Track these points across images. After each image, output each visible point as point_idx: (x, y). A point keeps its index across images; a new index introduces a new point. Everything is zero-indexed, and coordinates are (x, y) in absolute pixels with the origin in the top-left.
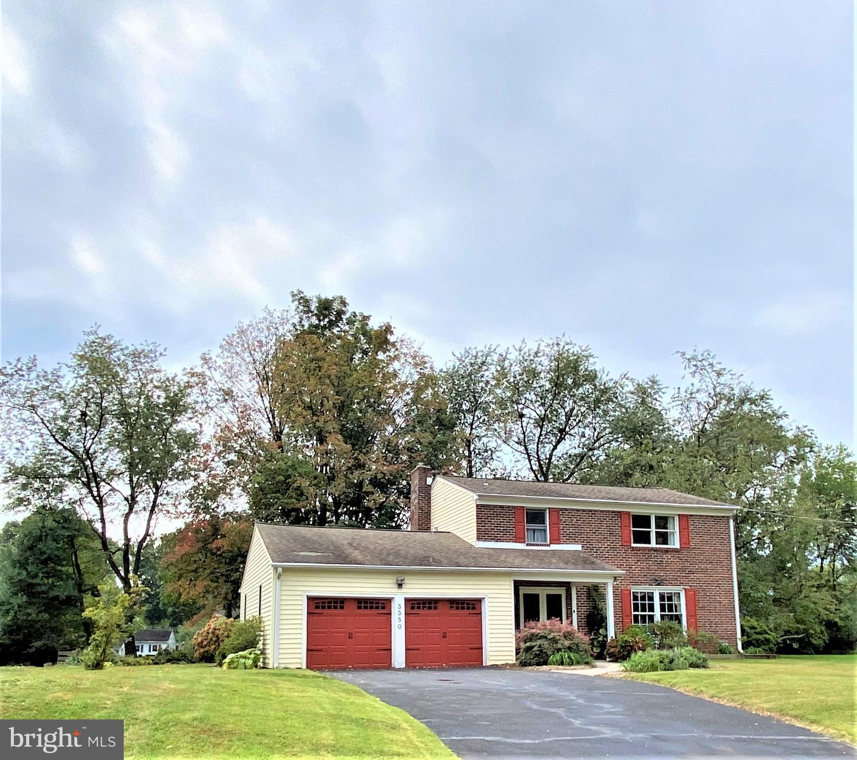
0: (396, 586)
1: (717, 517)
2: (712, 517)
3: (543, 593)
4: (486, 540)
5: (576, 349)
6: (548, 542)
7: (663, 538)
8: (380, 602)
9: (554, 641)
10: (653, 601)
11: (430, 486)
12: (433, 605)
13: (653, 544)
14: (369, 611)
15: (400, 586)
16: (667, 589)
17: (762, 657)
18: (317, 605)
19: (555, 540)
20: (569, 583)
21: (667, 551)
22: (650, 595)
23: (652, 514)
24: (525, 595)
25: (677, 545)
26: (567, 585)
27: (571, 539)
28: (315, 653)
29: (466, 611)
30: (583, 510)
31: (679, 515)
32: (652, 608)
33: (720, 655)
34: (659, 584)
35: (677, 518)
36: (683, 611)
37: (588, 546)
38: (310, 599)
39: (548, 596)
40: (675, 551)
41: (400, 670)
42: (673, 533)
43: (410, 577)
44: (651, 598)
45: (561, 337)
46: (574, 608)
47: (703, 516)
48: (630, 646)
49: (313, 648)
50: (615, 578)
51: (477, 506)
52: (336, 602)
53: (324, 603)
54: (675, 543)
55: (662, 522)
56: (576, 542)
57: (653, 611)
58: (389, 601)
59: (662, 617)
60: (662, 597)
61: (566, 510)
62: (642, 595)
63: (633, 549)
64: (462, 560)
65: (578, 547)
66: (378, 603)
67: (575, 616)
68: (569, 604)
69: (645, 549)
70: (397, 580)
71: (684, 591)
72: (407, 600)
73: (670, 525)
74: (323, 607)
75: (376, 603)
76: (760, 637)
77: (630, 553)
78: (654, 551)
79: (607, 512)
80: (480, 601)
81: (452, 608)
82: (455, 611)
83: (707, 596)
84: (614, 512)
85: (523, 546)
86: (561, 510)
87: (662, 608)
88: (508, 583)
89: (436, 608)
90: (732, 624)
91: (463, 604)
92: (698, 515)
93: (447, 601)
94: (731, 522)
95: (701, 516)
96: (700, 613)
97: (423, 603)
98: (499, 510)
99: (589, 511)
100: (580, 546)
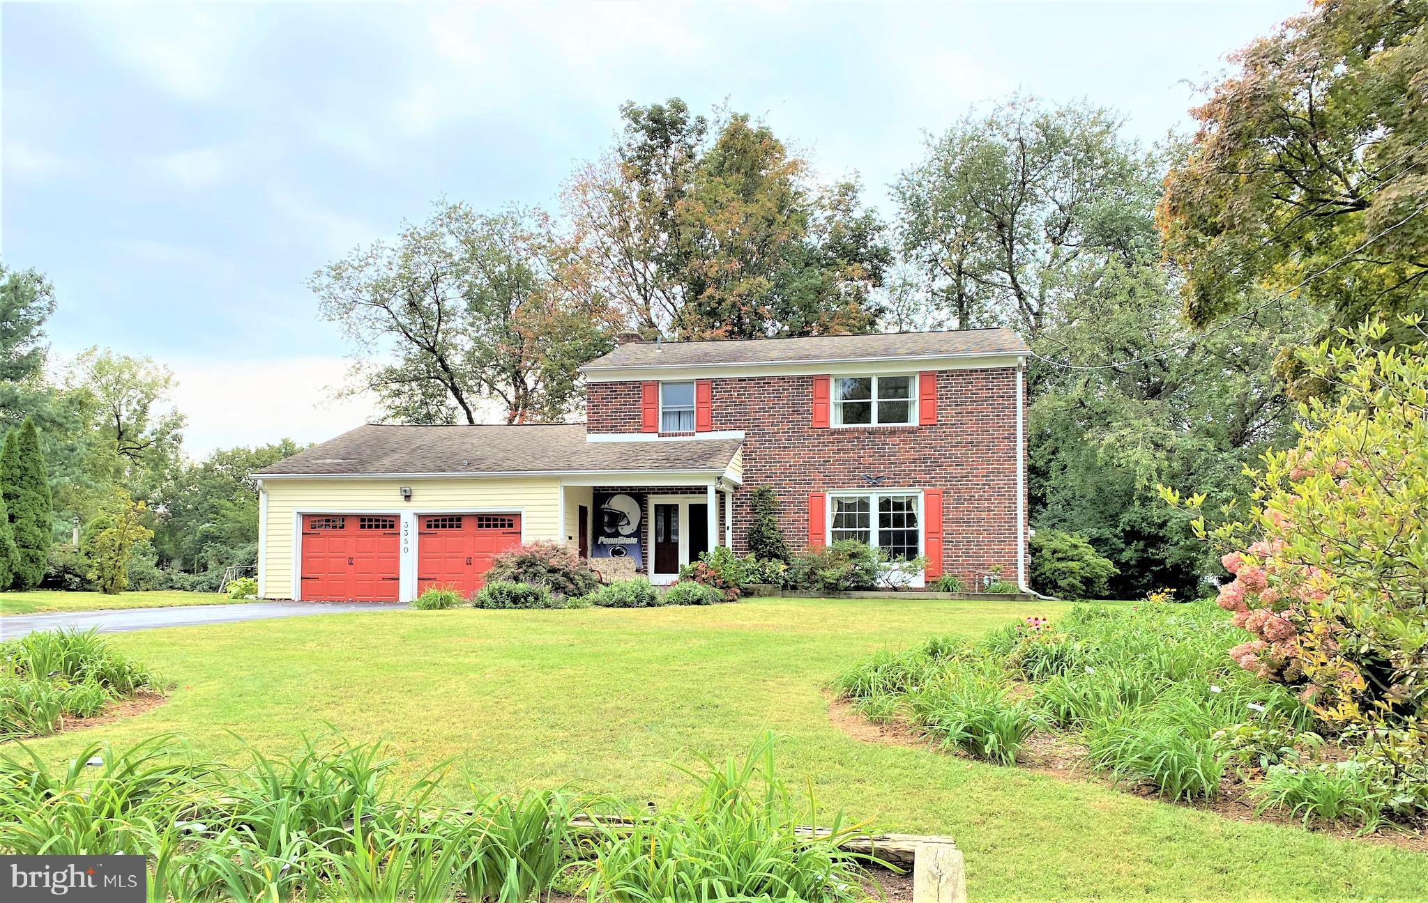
0: (403, 499)
1: (993, 370)
2: (982, 371)
3: (684, 503)
4: (599, 431)
6: (695, 430)
7: (895, 412)
8: (388, 519)
10: (868, 510)
12: (455, 523)
14: (374, 531)
15: (408, 498)
16: (897, 493)
18: (315, 524)
19: (702, 428)
22: (863, 501)
23: (873, 374)
24: (657, 506)
25: (915, 422)
27: (728, 422)
28: (310, 581)
29: (500, 530)
30: (751, 379)
31: (921, 373)
32: (864, 522)
34: (875, 485)
35: (917, 379)
36: (921, 526)
37: (754, 429)
38: (306, 517)
40: (912, 431)
42: (914, 402)
43: (422, 487)
44: (865, 507)
46: (729, 521)
47: (965, 371)
49: (308, 576)
50: (719, 478)
51: (589, 384)
52: (335, 520)
53: (322, 521)
54: (914, 418)
55: (895, 387)
56: (739, 428)
57: (868, 527)
59: (883, 535)
60: (884, 504)
61: (723, 380)
62: (849, 501)
63: (839, 433)
65: (740, 435)
66: (386, 521)
68: (722, 518)
69: (857, 432)
70: (404, 491)
71: (924, 494)
72: (421, 517)
74: (321, 527)
76: (1060, 565)
77: (826, 439)
78: (869, 433)
79: (789, 377)
80: (518, 516)
81: (480, 526)
82: (484, 530)
83: (965, 500)
84: (803, 377)
85: (653, 438)
86: (714, 381)
87: (884, 521)
88: (554, 490)
89: (459, 527)
90: (1010, 545)
91: (497, 520)
92: (955, 371)
93: (473, 518)
94: (1019, 375)
95: (960, 371)
96: (949, 528)
97: (443, 520)
98: (619, 389)
99: (760, 379)
100: (744, 432)
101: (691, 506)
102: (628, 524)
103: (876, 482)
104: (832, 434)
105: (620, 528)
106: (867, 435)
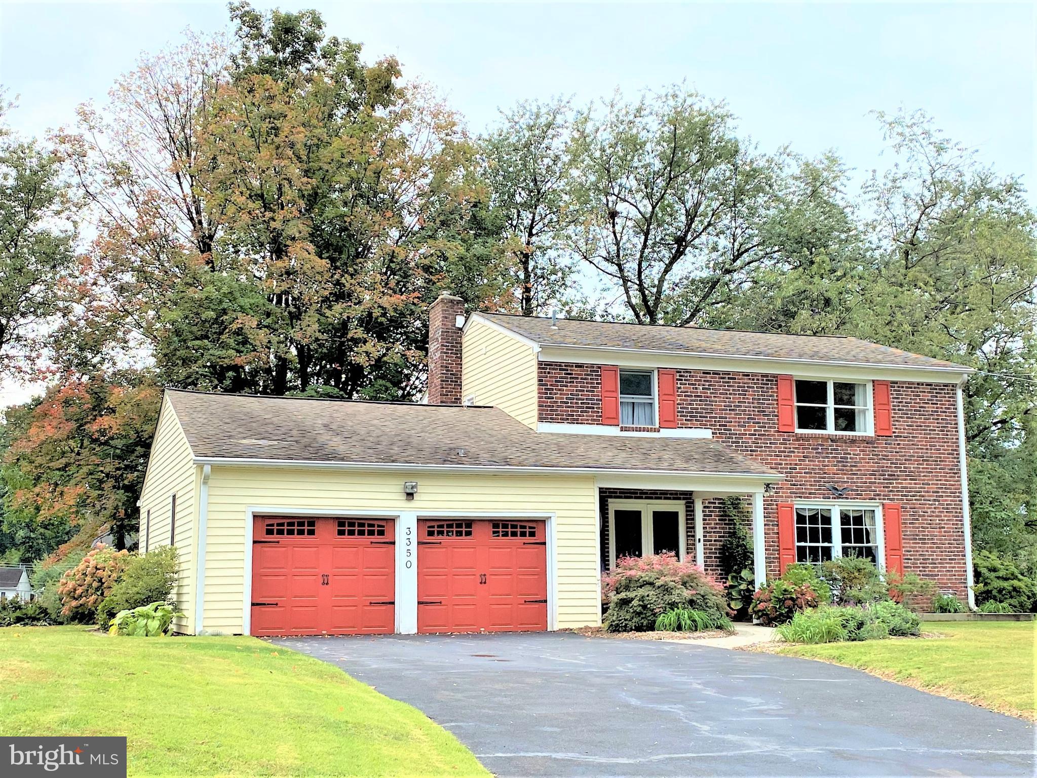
0: (404, 497)
1: (937, 385)
2: (928, 384)
3: (647, 509)
4: (553, 420)
5: (704, 105)
6: (657, 426)
7: (847, 419)
8: (376, 522)
9: (666, 589)
10: (830, 524)
11: (461, 329)
12: (464, 529)
13: (831, 429)
14: (356, 539)
15: (410, 495)
16: (853, 506)
17: (1007, 617)
18: (270, 527)
19: (667, 423)
20: (691, 493)
21: (853, 441)
22: (825, 514)
23: (830, 379)
24: (617, 512)
25: (870, 432)
26: (687, 497)
27: (693, 419)
28: (264, 609)
29: (519, 540)
30: (716, 373)
31: (873, 381)
32: (828, 536)
33: (939, 615)
34: (840, 496)
35: (870, 388)
36: (879, 541)
37: (722, 429)
38: (258, 518)
39: (657, 515)
40: (867, 441)
41: (408, 637)
42: (864, 411)
43: (428, 482)
44: (827, 520)
45: (680, 84)
46: (699, 533)
47: (913, 383)
48: (792, 599)
49: (262, 600)
50: (768, 485)
51: (540, 363)
52: (301, 524)
53: (282, 525)
54: (866, 427)
55: (846, 391)
56: (704, 426)
57: (831, 542)
58: (391, 521)
59: (845, 551)
60: (845, 519)
61: (687, 371)
62: (812, 513)
63: (798, 438)
64: (512, 453)
65: (707, 434)
66: (373, 526)
67: (700, 548)
69: (816, 437)
70: (406, 487)
71: (881, 508)
72: (421, 521)
73: (858, 398)
74: (280, 532)
75: (370, 525)
76: (1005, 584)
77: (792, 444)
78: (832, 441)
79: (754, 375)
80: (542, 522)
81: (495, 534)
82: (500, 539)
83: (919, 516)
84: (766, 376)
85: (614, 431)
86: (678, 371)
87: (846, 536)
88: (592, 492)
89: (468, 534)
90: (960, 563)
91: (515, 526)
92: (905, 382)
93: (487, 523)
94: (960, 394)
95: (909, 383)
96: (907, 545)
97: (449, 526)
98: (578, 370)
99: (725, 373)
100: (710, 431)
101: (655, 513)
103: (838, 493)
104: (798, 440)
106: (830, 443)
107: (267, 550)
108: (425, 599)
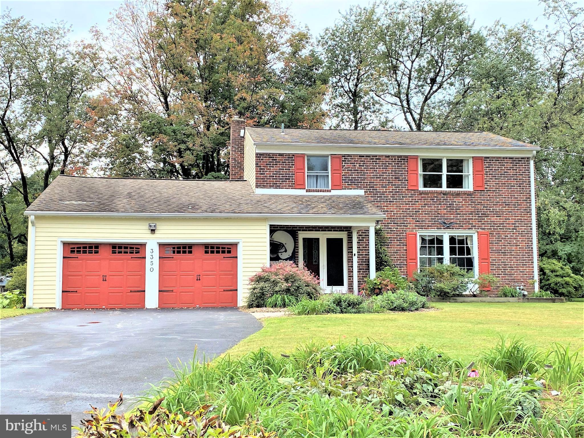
0: (150, 232)
1: (517, 158)
2: (510, 158)
3: (323, 237)
4: (264, 187)
6: (330, 189)
8: (134, 246)
10: (442, 244)
11: (243, 137)
12: (187, 250)
13: (444, 188)
14: (123, 255)
16: (458, 233)
17: (547, 300)
18: (73, 250)
19: (335, 187)
20: (350, 227)
21: (458, 194)
22: (439, 238)
23: (444, 157)
24: (304, 239)
25: (471, 189)
26: (348, 230)
27: (353, 184)
28: (69, 294)
29: (221, 255)
30: (368, 156)
31: (473, 157)
32: (440, 251)
33: (503, 299)
34: (448, 228)
35: (471, 161)
36: (475, 254)
37: (370, 189)
38: (65, 244)
39: (329, 240)
40: (469, 194)
41: (153, 310)
42: (468, 176)
43: (164, 223)
44: (440, 241)
46: (355, 250)
47: (500, 158)
48: (378, 288)
49: (68, 289)
50: (378, 221)
51: (257, 154)
52: (91, 247)
53: (80, 248)
54: (469, 185)
55: (455, 165)
57: (442, 255)
58: (144, 245)
60: (452, 240)
61: (349, 155)
62: (430, 238)
63: (421, 193)
65: (361, 192)
66: (133, 248)
67: (355, 259)
68: (350, 248)
70: (151, 226)
71: (476, 234)
72: (162, 246)
73: (465, 168)
74: (79, 252)
75: (131, 248)
77: (416, 197)
78: (444, 194)
79: (394, 156)
80: (235, 245)
81: (206, 252)
82: (210, 255)
83: (502, 238)
84: (401, 156)
85: (302, 192)
86: (344, 156)
87: (452, 251)
88: (264, 228)
89: (190, 252)
90: (529, 267)
91: (218, 248)
92: (494, 157)
93: (202, 246)
94: (532, 163)
95: (497, 158)
96: (493, 256)
97: (178, 248)
98: (279, 158)
99: (374, 156)
100: (363, 191)
101: (328, 240)
102: (286, 251)
103: (448, 226)
104: (421, 194)
105: (279, 254)
106: (442, 195)
107: (72, 262)
108: (164, 289)
